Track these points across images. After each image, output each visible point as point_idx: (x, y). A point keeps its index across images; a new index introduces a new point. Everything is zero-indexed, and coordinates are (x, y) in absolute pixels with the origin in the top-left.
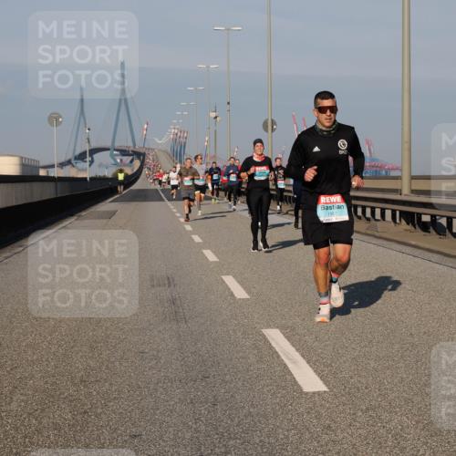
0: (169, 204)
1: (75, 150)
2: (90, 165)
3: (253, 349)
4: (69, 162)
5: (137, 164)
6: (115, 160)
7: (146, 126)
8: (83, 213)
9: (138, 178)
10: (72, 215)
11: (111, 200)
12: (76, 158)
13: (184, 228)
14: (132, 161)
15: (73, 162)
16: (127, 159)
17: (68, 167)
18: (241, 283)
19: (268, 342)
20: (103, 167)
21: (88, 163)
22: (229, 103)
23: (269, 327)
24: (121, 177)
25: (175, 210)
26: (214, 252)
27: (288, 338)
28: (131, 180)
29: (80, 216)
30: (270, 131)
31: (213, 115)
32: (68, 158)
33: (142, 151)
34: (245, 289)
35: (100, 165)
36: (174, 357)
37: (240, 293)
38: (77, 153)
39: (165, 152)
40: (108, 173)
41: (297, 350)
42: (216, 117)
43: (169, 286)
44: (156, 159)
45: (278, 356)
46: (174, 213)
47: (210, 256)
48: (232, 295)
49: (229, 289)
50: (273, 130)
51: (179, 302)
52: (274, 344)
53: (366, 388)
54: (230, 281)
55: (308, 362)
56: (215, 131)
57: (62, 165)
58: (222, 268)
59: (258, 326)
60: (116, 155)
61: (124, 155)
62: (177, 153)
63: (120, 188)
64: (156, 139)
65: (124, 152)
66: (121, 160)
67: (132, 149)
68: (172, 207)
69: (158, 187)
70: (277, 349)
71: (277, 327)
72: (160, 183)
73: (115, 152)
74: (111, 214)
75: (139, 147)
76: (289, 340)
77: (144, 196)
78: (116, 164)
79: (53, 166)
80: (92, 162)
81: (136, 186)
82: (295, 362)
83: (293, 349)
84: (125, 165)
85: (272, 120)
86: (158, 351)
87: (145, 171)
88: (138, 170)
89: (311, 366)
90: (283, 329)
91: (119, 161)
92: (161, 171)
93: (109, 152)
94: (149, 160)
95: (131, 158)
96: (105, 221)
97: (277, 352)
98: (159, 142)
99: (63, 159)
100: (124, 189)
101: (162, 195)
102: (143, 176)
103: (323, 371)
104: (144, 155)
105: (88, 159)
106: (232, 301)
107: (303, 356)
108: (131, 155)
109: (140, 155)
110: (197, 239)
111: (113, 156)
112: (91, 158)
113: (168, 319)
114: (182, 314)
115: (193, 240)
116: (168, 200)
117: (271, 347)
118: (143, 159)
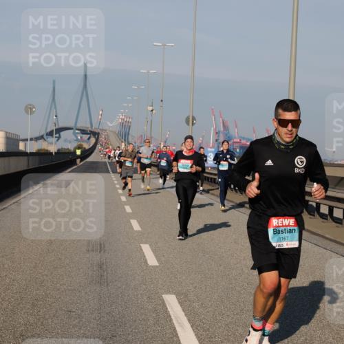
0: (113, 175)
1: (46, 128)
2: (58, 140)
3: (153, 312)
4: (42, 137)
5: (93, 140)
6: (77, 137)
7: (101, 112)
9: (92, 152)
11: (69, 170)
12: (47, 134)
13: (120, 199)
14: (89, 138)
15: (45, 137)
16: (86, 137)
17: (41, 141)
18: (154, 251)
19: (166, 306)
20: (68, 142)
21: (55, 139)
22: (162, 100)
23: (168, 293)
24: (78, 152)
25: (116, 182)
26: (139, 222)
27: (181, 303)
28: (87, 153)
30: (191, 124)
31: (150, 108)
32: (41, 134)
33: (97, 131)
34: (156, 257)
35: (66, 141)
36: (93, 317)
37: (152, 260)
38: (49, 130)
39: (115, 132)
40: (71, 147)
41: (186, 315)
42: (152, 111)
43: (100, 252)
44: (107, 138)
45: (171, 320)
46: (114, 184)
47: (136, 225)
48: (146, 262)
49: (145, 256)
50: (193, 124)
51: (105, 267)
52: (169, 309)
54: (146, 249)
55: (192, 327)
56: (151, 121)
57: (37, 139)
58: (143, 237)
59: (160, 292)
60: (78, 133)
61: (83, 134)
62: (124, 135)
63: (78, 160)
64: (108, 123)
65: (83, 132)
66: (81, 137)
67: (90, 129)
68: (114, 179)
69: (107, 160)
70: (171, 313)
71: (175, 294)
72: (109, 157)
73: (77, 131)
75: (95, 128)
76: (181, 306)
77: (95, 168)
78: (77, 140)
79: (27, 140)
80: (59, 138)
81: (90, 159)
82: (182, 326)
83: (183, 314)
84: (84, 141)
85: (193, 117)
86: (82, 311)
87: (99, 147)
88: (93, 146)
89: (193, 330)
90: (178, 295)
91: (79, 138)
92: (110, 147)
93: (71, 131)
94: (102, 139)
95: (89, 136)
97: (170, 316)
98: (110, 125)
99: (37, 135)
101: (109, 167)
102: (96, 151)
104: (98, 134)
105: (55, 135)
106: (145, 268)
107: (189, 321)
108: (88, 134)
109: (95, 134)
110: (128, 209)
111: (75, 134)
112: (57, 135)
113: (94, 282)
114: (105, 278)
115: (125, 210)
116: (113, 173)
117: (167, 311)
118: (98, 137)
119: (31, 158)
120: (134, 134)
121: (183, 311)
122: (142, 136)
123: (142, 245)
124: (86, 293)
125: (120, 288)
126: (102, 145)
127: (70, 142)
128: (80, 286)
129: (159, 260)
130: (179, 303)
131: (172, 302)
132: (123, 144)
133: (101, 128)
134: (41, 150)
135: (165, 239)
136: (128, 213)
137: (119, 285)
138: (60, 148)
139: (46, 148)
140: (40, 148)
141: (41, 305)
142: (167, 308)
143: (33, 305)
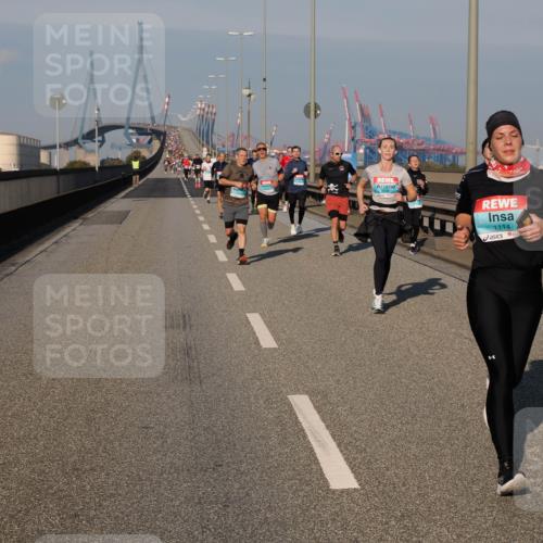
0: (192, 201)
1: (82, 128)
2: (100, 146)
4: (75, 142)
5: (156, 144)
6: (130, 140)
7: (167, 100)
8: (90, 215)
9: (157, 163)
10: (76, 218)
11: (123, 194)
12: (84, 137)
13: (207, 240)
14: (150, 142)
15: (80, 141)
16: (144, 139)
17: (75, 148)
18: (269, 324)
19: (295, 414)
20: (117, 148)
21: (97, 144)
22: (265, 80)
23: (297, 391)
24: (136, 165)
25: (198, 212)
26: (240, 277)
27: (319, 409)
28: (148, 165)
29: (85, 219)
30: (313, 117)
31: (247, 92)
32: (75, 137)
33: (162, 129)
34: (273, 333)
35: (113, 146)
37: (267, 341)
38: (86, 130)
39: (189, 130)
40: (122, 155)
41: (327, 427)
42: (250, 96)
43: (184, 327)
44: (179, 141)
45: (305, 436)
46: (196, 216)
47: (236, 283)
48: (257, 342)
49: (255, 333)
50: (315, 116)
51: (194, 353)
52: (301, 419)
53: (404, 485)
54: (256, 320)
55: (339, 445)
56: (249, 112)
57: (67, 145)
58: (249, 301)
59: (284, 390)
60: (132, 134)
61: (140, 134)
62: (205, 134)
63: (136, 178)
64: (179, 116)
65: (141, 131)
66: (138, 140)
67: (150, 126)
68: (195, 206)
70: (305, 425)
71: (307, 393)
73: (131, 131)
74: (121, 217)
75: (159, 124)
76: (319, 412)
77: (163, 189)
78: (131, 144)
79: (54, 147)
80: (102, 142)
81: (153, 175)
82: (323, 445)
83: (322, 425)
84: (142, 146)
85: (315, 104)
87: (166, 155)
88: (154, 157)
89: (341, 451)
90: (312, 394)
91: (134, 141)
93: (121, 131)
95: (149, 137)
96: (114, 227)
97: (303, 430)
98: (184, 119)
99: (68, 139)
100: (140, 179)
101: (185, 187)
103: (355, 459)
104: (165, 134)
105: (97, 138)
106: (256, 352)
107: (333, 436)
108: (147, 134)
109: (160, 135)
110: (221, 256)
111: (128, 136)
112: (100, 138)
113: (179, 378)
114: (196, 370)
115: (216, 257)
116: (192, 196)
117: (297, 422)
118: (164, 139)
119: (62, 177)
120: (221, 133)
121: (324, 420)
122: (233, 135)
123: (248, 315)
124: (169, 397)
125: (220, 386)
126: (170, 152)
127: (120, 149)
128: (159, 385)
129: (277, 339)
130: (316, 407)
131: (304, 407)
132: (205, 149)
133: (167, 123)
134: (75, 162)
135: (284, 304)
136: (223, 263)
137: (219, 381)
138: (105, 158)
139: (83, 160)
140: (73, 159)
141: (100, 418)
142: (297, 418)
143: (89, 420)
